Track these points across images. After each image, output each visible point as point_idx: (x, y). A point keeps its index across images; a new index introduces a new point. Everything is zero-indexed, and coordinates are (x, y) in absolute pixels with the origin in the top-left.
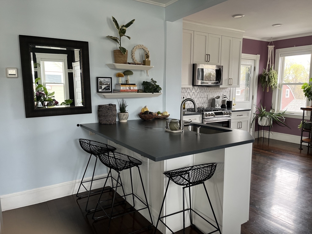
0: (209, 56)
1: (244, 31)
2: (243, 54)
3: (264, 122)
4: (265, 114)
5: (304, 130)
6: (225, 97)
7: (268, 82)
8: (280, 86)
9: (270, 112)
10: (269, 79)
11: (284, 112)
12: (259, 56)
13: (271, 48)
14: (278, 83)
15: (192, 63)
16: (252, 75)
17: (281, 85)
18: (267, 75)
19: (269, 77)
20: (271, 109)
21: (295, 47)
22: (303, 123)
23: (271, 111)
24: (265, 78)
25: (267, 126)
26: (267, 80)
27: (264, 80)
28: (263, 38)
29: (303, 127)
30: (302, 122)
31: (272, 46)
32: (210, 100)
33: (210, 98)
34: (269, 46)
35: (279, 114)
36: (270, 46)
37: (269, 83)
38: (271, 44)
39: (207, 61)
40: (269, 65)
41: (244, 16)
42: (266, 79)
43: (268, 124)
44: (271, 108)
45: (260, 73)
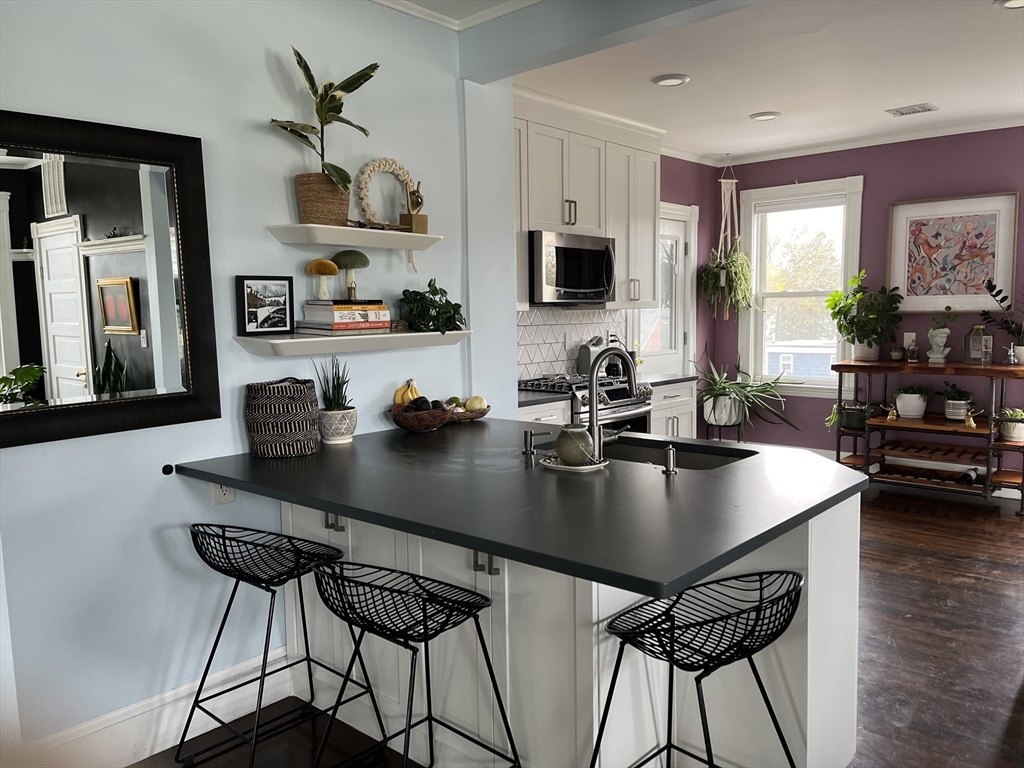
0: (573, 205)
1: (664, 132)
2: (663, 204)
3: (723, 413)
4: (724, 388)
5: (843, 432)
6: (612, 338)
7: (727, 290)
10: (730, 280)
11: (778, 379)
12: (695, 209)
13: (728, 186)
14: (754, 291)
15: (526, 229)
16: (679, 269)
17: (760, 299)
18: (723, 268)
19: (728, 274)
20: (739, 371)
21: (797, 185)
22: (841, 410)
23: (739, 379)
24: (717, 277)
25: (733, 426)
26: (723, 283)
27: (714, 283)
28: (704, 156)
29: (839, 423)
30: (835, 406)
31: (731, 181)
32: (572, 350)
33: (573, 345)
34: (723, 181)
35: (765, 388)
36: (725, 181)
37: (730, 293)
38: (728, 173)
39: (567, 224)
40: (726, 238)
41: (688, 80)
42: (720, 280)
43: (734, 420)
44: (738, 368)
45: (701, 263)
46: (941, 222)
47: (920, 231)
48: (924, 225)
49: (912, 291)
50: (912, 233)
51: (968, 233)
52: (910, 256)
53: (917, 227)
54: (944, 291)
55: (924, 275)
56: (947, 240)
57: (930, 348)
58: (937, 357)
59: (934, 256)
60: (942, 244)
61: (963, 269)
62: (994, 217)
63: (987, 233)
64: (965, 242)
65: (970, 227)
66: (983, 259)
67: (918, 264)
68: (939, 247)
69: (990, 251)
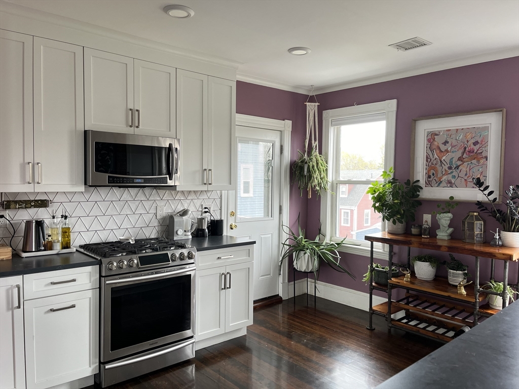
0: (136, 112)
3: (303, 263)
5: (374, 286)
6: (207, 210)
8: (335, 187)
9: (315, 241)
10: (309, 171)
11: (343, 241)
12: (289, 123)
13: (312, 108)
14: (330, 179)
15: (81, 128)
16: (275, 162)
17: (335, 185)
18: (306, 163)
19: (309, 166)
21: (356, 106)
23: (317, 240)
25: (310, 272)
27: (300, 173)
29: (372, 280)
30: (369, 265)
31: (314, 104)
32: (164, 219)
33: (164, 215)
34: (307, 104)
35: (331, 247)
36: (310, 104)
37: (310, 180)
39: (131, 126)
42: (304, 172)
43: (310, 268)
44: (319, 231)
45: (295, 159)
46: (448, 132)
47: (434, 139)
48: (437, 135)
49: (429, 183)
50: (429, 140)
51: (468, 141)
52: (427, 158)
53: (432, 137)
54: (450, 184)
55: (436, 171)
56: (453, 147)
57: (439, 227)
58: (443, 235)
59: (444, 158)
60: (449, 149)
61: (464, 168)
62: (486, 129)
63: (482, 141)
64: (465, 148)
65: (469, 137)
66: (478, 161)
67: (432, 164)
68: (447, 151)
69: (484, 154)
